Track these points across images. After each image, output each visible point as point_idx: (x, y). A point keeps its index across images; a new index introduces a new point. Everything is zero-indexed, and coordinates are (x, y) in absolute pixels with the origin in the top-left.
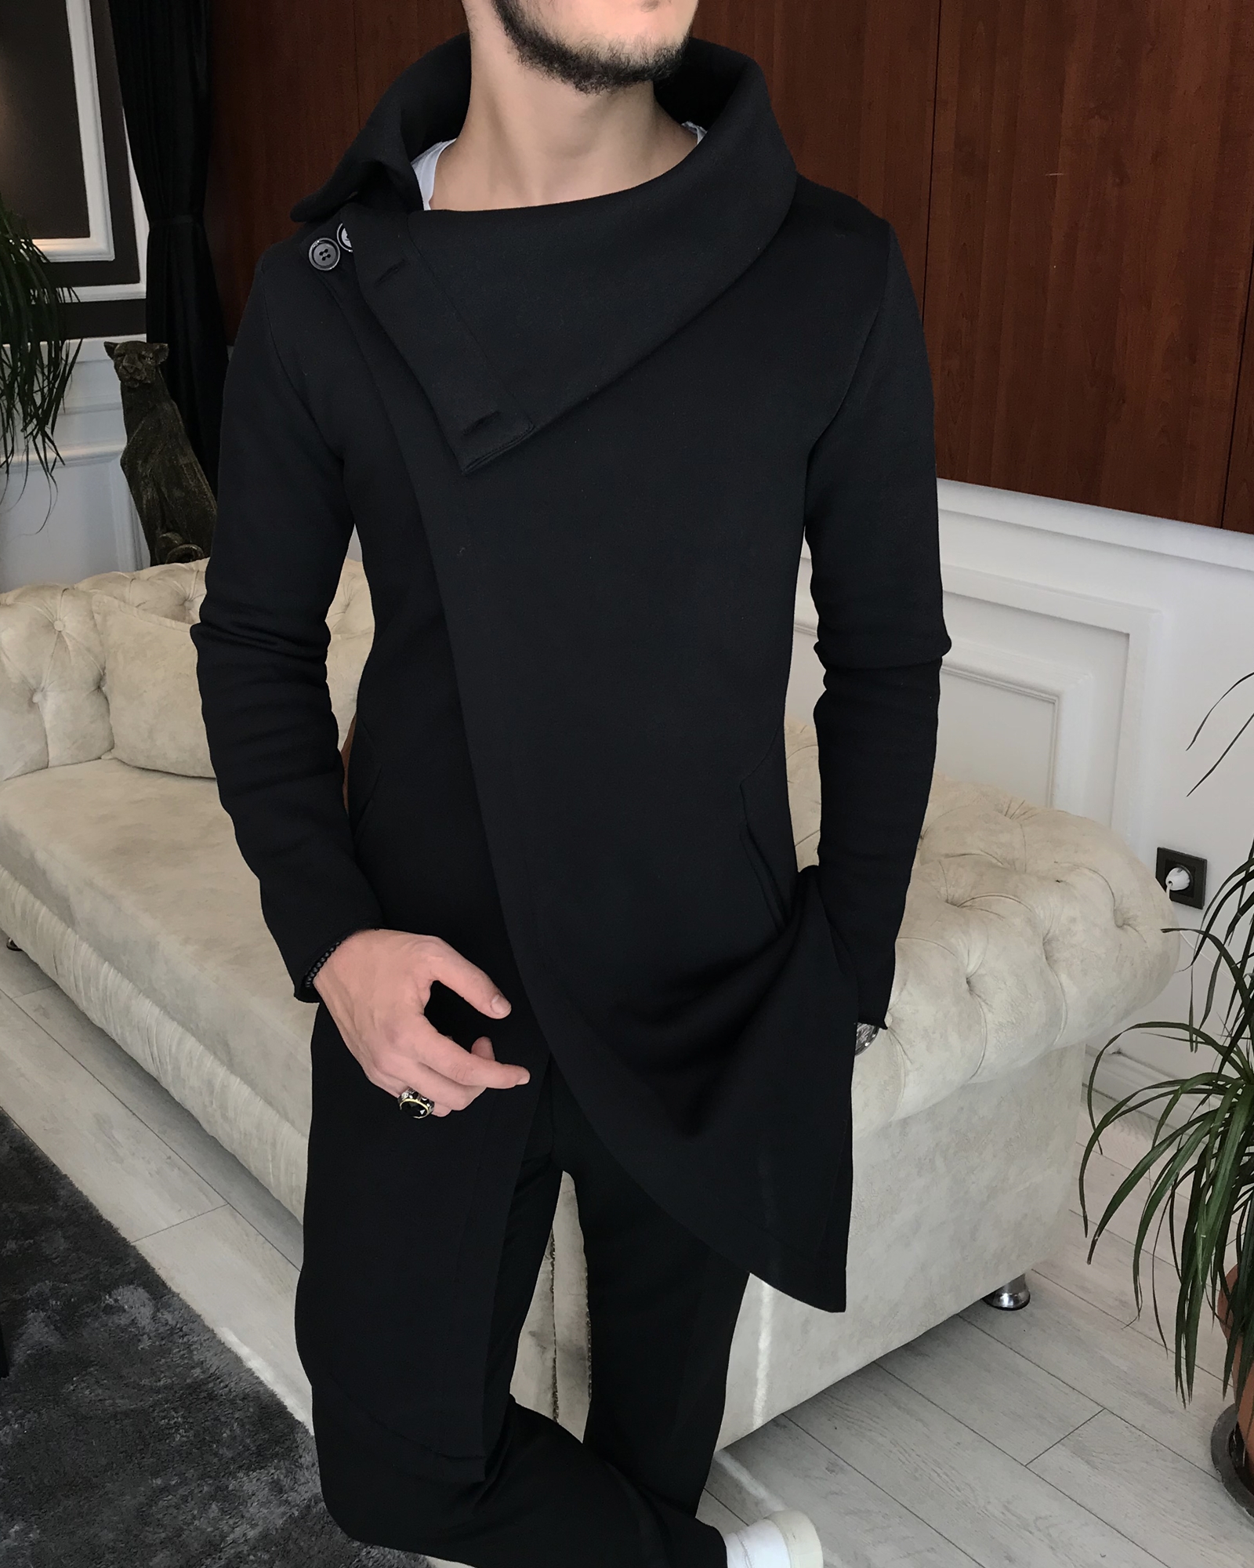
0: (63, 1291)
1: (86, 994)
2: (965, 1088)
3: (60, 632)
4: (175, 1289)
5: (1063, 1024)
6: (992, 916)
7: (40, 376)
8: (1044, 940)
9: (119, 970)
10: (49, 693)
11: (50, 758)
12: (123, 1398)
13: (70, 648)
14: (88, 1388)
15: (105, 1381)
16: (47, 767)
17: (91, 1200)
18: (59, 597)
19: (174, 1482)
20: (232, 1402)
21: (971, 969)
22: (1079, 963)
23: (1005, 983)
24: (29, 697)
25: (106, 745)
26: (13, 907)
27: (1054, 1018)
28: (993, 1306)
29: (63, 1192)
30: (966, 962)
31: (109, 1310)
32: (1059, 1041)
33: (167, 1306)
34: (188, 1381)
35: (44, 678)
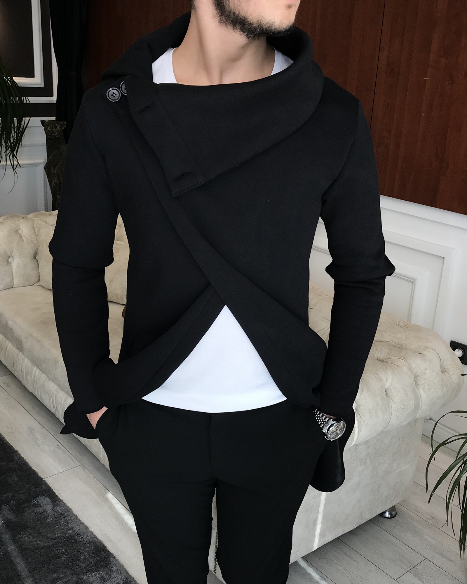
0: (16, 497)
1: (26, 379)
2: (382, 432)
3: (21, 234)
4: (61, 498)
5: (420, 410)
6: (395, 366)
7: (13, 132)
8: (414, 376)
9: (41, 370)
10: (15, 258)
11: (14, 284)
12: (41, 541)
13: (24, 240)
14: (26, 537)
15: (34, 534)
16: (13, 288)
17: (27, 461)
18: (21, 220)
19: (61, 576)
20: (85, 544)
21: (387, 386)
22: (427, 385)
23: (400, 393)
24: (7, 259)
25: (36, 280)
27: (417, 406)
28: (382, 517)
29: (16, 458)
30: (385, 384)
31: (35, 506)
32: (419, 415)
33: (58, 505)
34: (67, 535)
35: (14, 252)
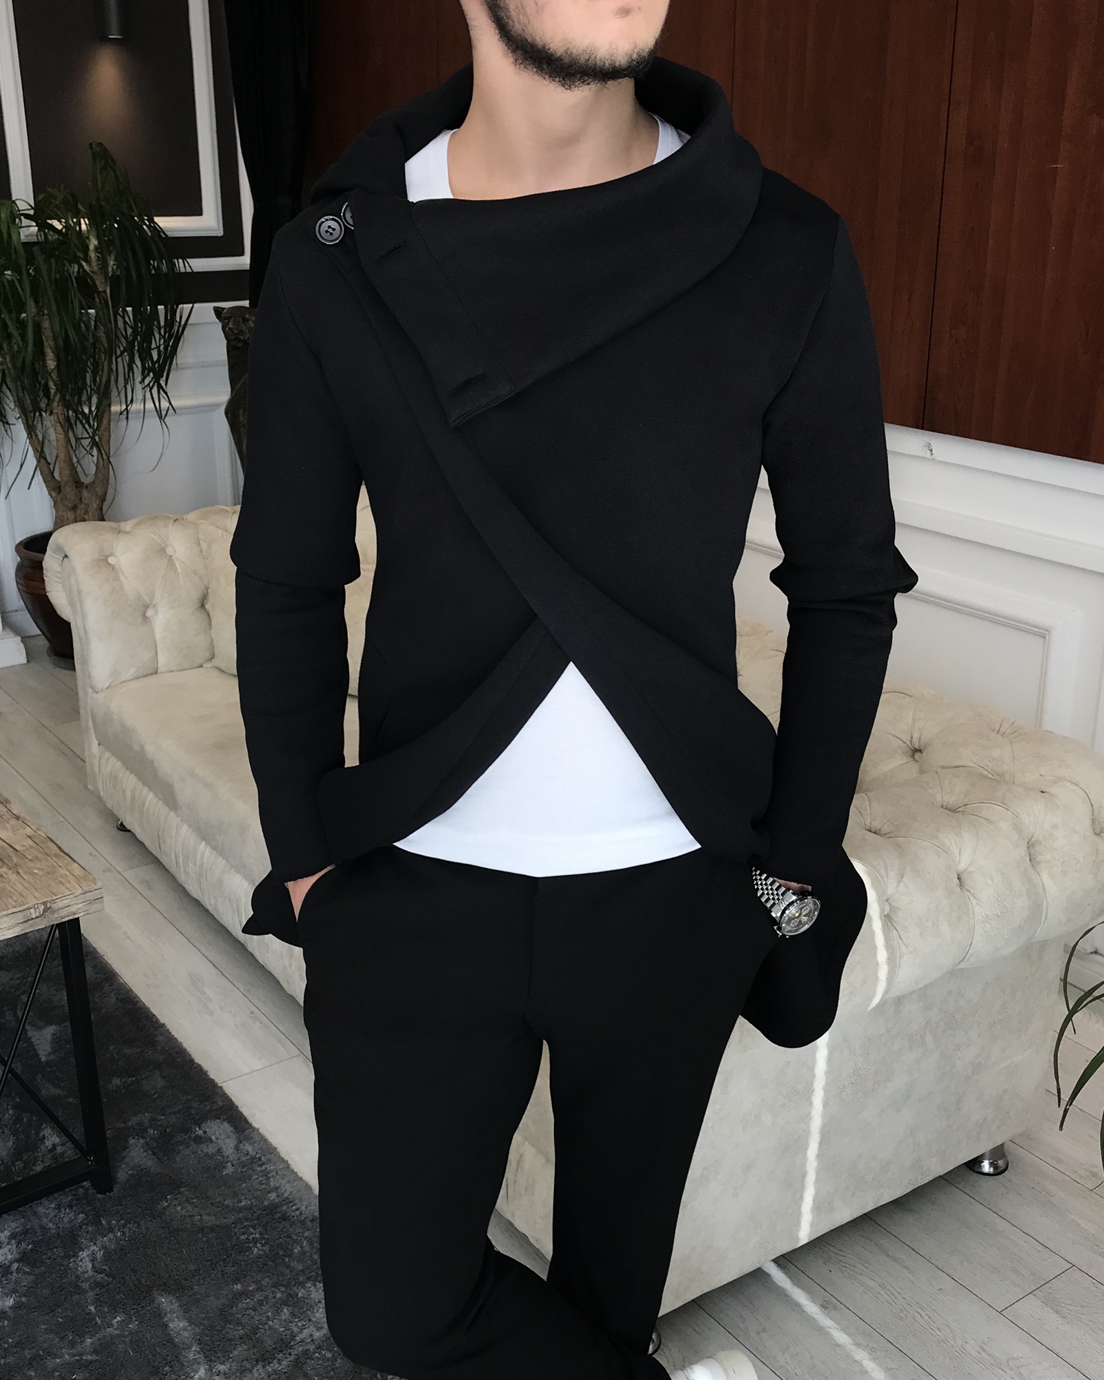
0: (160, 1123)
1: (185, 870)
2: (955, 973)
3: (171, 556)
4: (255, 1125)
5: (1043, 918)
6: (982, 820)
7: (157, 336)
8: (1028, 843)
9: (215, 848)
10: (159, 609)
11: (160, 664)
12: (209, 1215)
13: (179, 570)
14: (180, 1205)
15: (194, 1200)
16: (156, 673)
17: (185, 1045)
18: (171, 526)
19: (251, 1289)
20: (303, 1222)
21: (962, 866)
22: (1059, 865)
23: (993, 881)
24: (143, 610)
25: (207, 655)
26: (124, 792)
27: (1036, 911)
28: (974, 1171)
29: (161, 1038)
30: (957, 860)
31: (199, 1140)
32: (1040, 934)
33: (248, 1139)
34: (266, 1203)
35: (156, 595)
